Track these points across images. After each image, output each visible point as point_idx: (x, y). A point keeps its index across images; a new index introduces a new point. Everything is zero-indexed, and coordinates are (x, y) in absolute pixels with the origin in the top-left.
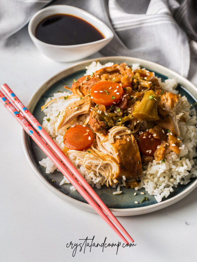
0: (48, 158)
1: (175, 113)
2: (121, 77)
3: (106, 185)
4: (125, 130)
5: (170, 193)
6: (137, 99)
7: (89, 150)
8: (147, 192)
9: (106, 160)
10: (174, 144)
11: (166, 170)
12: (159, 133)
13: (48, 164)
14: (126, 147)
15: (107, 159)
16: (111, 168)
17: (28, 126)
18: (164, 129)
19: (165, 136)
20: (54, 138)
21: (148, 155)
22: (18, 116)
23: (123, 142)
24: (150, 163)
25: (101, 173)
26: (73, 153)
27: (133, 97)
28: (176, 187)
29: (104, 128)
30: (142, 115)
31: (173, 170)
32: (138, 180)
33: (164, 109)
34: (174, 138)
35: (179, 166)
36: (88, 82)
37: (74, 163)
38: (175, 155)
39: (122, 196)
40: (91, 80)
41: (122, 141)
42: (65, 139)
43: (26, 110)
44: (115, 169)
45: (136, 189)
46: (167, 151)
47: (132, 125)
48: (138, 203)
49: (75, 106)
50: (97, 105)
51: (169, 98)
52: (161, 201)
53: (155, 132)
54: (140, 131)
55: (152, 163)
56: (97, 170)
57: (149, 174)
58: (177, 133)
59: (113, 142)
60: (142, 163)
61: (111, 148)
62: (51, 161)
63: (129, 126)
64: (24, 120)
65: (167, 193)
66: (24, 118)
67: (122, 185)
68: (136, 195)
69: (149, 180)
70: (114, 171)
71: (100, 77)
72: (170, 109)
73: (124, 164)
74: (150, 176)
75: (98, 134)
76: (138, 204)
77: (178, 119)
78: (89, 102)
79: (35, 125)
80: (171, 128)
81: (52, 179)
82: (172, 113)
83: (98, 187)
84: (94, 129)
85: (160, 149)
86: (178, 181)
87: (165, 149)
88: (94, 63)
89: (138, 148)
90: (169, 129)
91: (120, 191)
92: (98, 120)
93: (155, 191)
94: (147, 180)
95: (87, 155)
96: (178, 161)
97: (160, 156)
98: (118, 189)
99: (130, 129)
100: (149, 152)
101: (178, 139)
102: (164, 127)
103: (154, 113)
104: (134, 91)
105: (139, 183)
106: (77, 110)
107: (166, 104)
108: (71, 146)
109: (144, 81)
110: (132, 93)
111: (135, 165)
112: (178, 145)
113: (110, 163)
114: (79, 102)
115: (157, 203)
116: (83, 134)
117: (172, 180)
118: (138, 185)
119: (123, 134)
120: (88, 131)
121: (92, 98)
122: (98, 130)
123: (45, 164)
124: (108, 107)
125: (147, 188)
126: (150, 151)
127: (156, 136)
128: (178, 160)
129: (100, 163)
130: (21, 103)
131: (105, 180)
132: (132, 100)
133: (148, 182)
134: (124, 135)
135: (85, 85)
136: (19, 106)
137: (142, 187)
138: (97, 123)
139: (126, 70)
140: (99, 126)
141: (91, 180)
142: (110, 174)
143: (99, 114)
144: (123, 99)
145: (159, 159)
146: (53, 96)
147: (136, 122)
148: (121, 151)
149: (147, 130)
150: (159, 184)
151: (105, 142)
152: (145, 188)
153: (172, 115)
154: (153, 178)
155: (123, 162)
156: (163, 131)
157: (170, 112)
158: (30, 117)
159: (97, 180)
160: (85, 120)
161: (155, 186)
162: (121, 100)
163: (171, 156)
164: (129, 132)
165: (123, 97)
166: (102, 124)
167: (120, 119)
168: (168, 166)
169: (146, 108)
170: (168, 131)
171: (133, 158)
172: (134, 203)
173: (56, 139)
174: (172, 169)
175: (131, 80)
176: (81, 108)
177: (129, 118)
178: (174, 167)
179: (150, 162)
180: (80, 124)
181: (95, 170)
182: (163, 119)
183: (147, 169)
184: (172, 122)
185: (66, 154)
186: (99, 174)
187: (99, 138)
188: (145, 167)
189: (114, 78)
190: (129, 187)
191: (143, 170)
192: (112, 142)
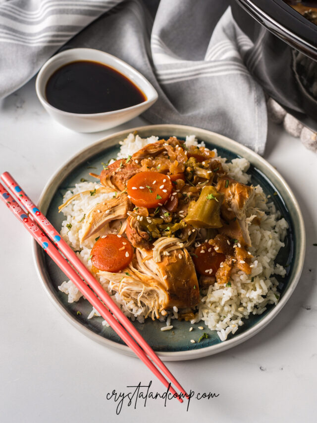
0: (70, 282)
1: (245, 215)
2: (169, 163)
3: (151, 318)
4: (176, 243)
5: (239, 327)
6: (192, 197)
7: (127, 271)
8: (207, 326)
9: (150, 286)
10: (243, 260)
11: (232, 297)
12: (223, 245)
13: (71, 289)
14: (177, 267)
15: (151, 284)
16: (157, 295)
17: (41, 236)
18: (230, 238)
19: (231, 248)
20: (78, 251)
21: (208, 275)
22: (27, 221)
23: (174, 260)
24: (211, 287)
25: (144, 302)
26: (104, 275)
27: (186, 195)
28: (247, 318)
29: (147, 241)
30: (198, 221)
31: (242, 296)
32: (195, 309)
33: (229, 209)
34: (243, 252)
35: (250, 290)
36: (123, 170)
37: (107, 288)
38: (245, 275)
39: (174, 332)
40: (128, 166)
41: (171, 259)
42: (93, 256)
43: (37, 212)
44: (163, 298)
45: (193, 322)
46: (234, 270)
47: (185, 235)
48: (196, 342)
49: (106, 209)
50: (136, 208)
51: (236, 193)
52: (226, 339)
53: (216, 244)
54: (197, 242)
55: (213, 286)
56: (139, 298)
57: (210, 302)
58: (247, 243)
59: (160, 261)
60: (200, 286)
61: (157, 269)
62: (74, 285)
63: (181, 236)
64: (34, 227)
65: (234, 327)
66: (35, 222)
67: (173, 318)
68: (192, 331)
69: (210, 311)
70: (162, 301)
71: (139, 163)
72: (238, 210)
73: (175, 290)
74: (212, 305)
75: (138, 249)
76: (195, 344)
77: (249, 224)
78: (125, 203)
79: (51, 234)
80: (239, 237)
81: (77, 311)
82: (240, 215)
83: (141, 320)
84: (133, 242)
85: (224, 268)
86: (249, 310)
87: (230, 268)
88: (131, 136)
89: (194, 267)
90: (236, 238)
91: (171, 325)
92: (138, 230)
93: (218, 325)
94: (206, 311)
95: (124, 280)
96: (249, 283)
97: (225, 278)
98: (168, 323)
99: (182, 240)
100: (209, 272)
101: (249, 253)
102: (229, 235)
103: (216, 218)
104: (187, 184)
105: (196, 314)
106: (109, 214)
107: (233, 201)
108: (102, 266)
109: (201, 169)
110: (184, 188)
111: (190, 291)
112: (248, 261)
113: (156, 289)
114: (111, 203)
115: (221, 341)
116: (118, 249)
117: (241, 309)
118: (195, 317)
119: (173, 248)
120: (124, 243)
121: (129, 197)
122: (139, 244)
123: (67, 289)
124: (151, 210)
125: (208, 321)
126: (211, 271)
127: (218, 250)
128: (249, 281)
129: (142, 290)
130: (30, 200)
131: (150, 311)
132: (185, 199)
133: (208, 313)
134: (174, 251)
135: (120, 175)
136: (27, 206)
137: (200, 319)
138: (137, 234)
139: (176, 151)
140: (139, 238)
141: (130, 311)
142: (157, 303)
143: (139, 221)
144: (173, 198)
145: (223, 281)
146: (75, 187)
147: (191, 230)
148: (171, 272)
149: (206, 241)
150: (223, 315)
151: (148, 260)
152: (204, 321)
153: (240, 218)
154: (215, 307)
155: (174, 288)
156: (228, 241)
157: (237, 214)
158: (43, 222)
159: (138, 312)
160: (120, 227)
161: (218, 317)
162: (169, 199)
163: (239, 277)
164: (181, 245)
165: (172, 195)
166: (144, 236)
167: (168, 228)
168: (236, 291)
169: (205, 212)
170: (236, 241)
171: (187, 282)
172: (189, 342)
173: (81, 253)
174: (241, 294)
175: (183, 168)
176: (114, 212)
177: (181, 226)
178: (243, 291)
179: (211, 285)
180: (114, 233)
181: (135, 298)
182: (228, 224)
183: (206, 295)
184: (241, 228)
185: (95, 276)
186: (141, 302)
187: (140, 253)
188: (204, 292)
189: (159, 165)
190: (183, 320)
191: (201, 296)
192: (158, 260)
